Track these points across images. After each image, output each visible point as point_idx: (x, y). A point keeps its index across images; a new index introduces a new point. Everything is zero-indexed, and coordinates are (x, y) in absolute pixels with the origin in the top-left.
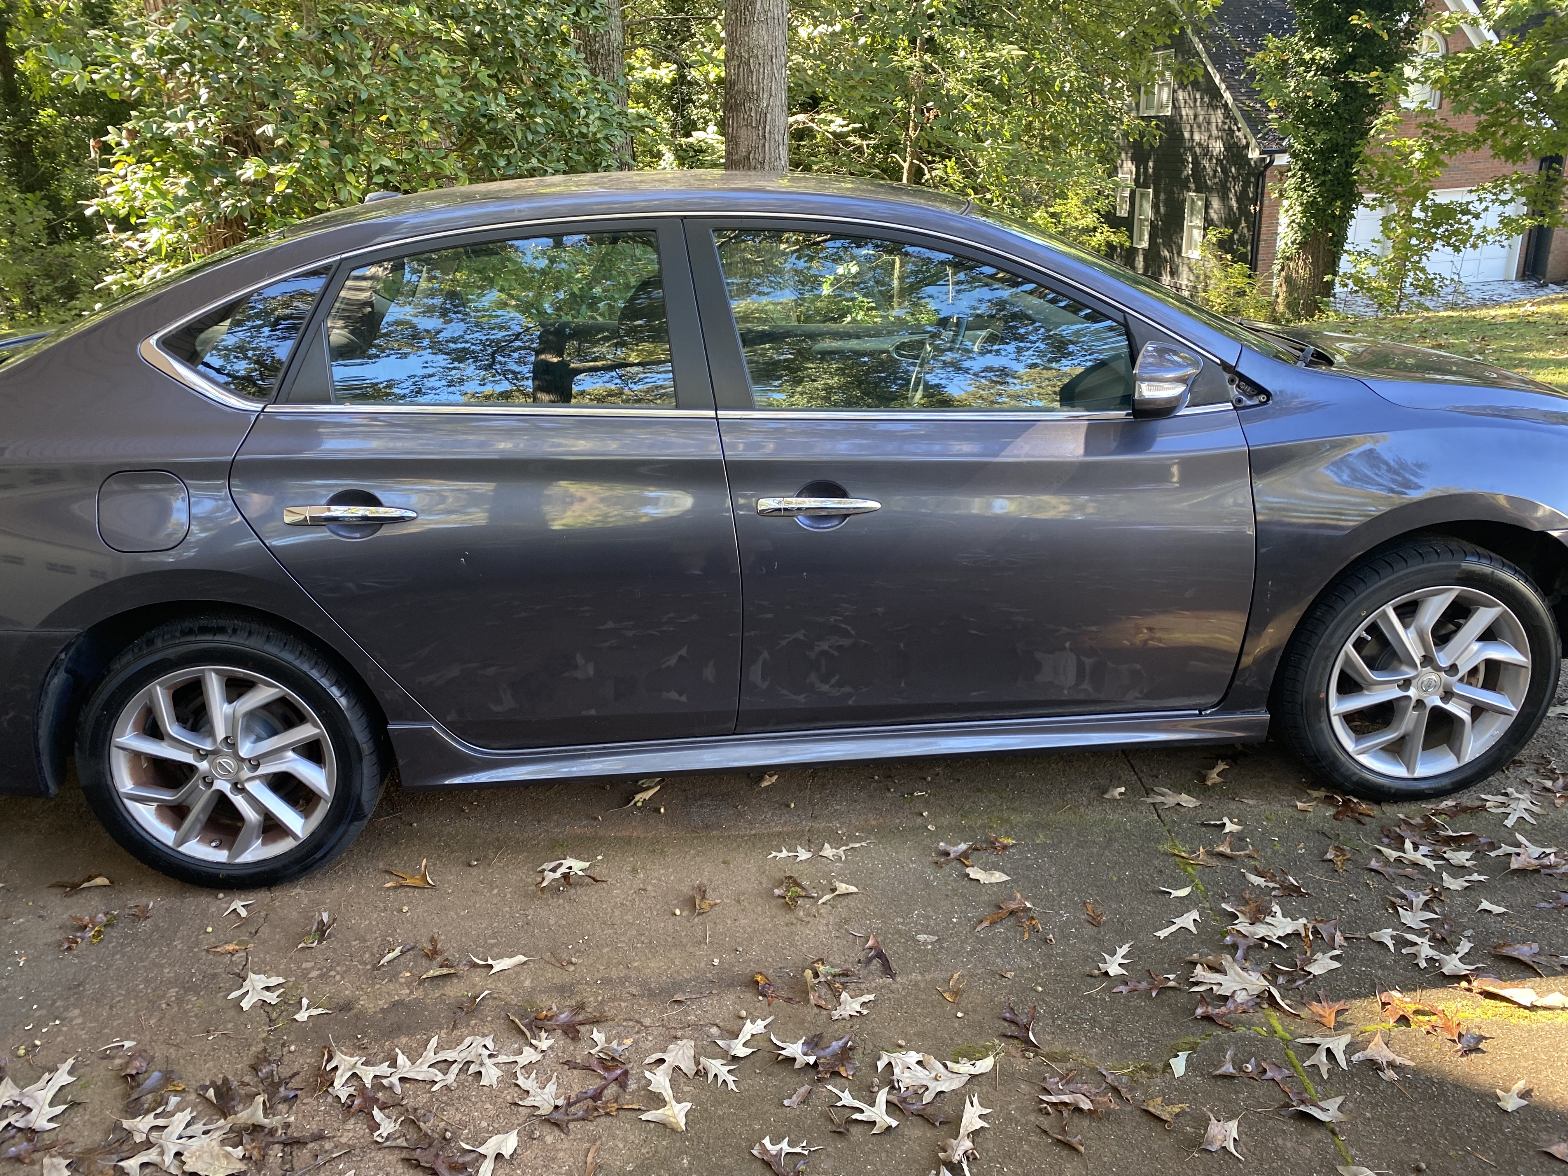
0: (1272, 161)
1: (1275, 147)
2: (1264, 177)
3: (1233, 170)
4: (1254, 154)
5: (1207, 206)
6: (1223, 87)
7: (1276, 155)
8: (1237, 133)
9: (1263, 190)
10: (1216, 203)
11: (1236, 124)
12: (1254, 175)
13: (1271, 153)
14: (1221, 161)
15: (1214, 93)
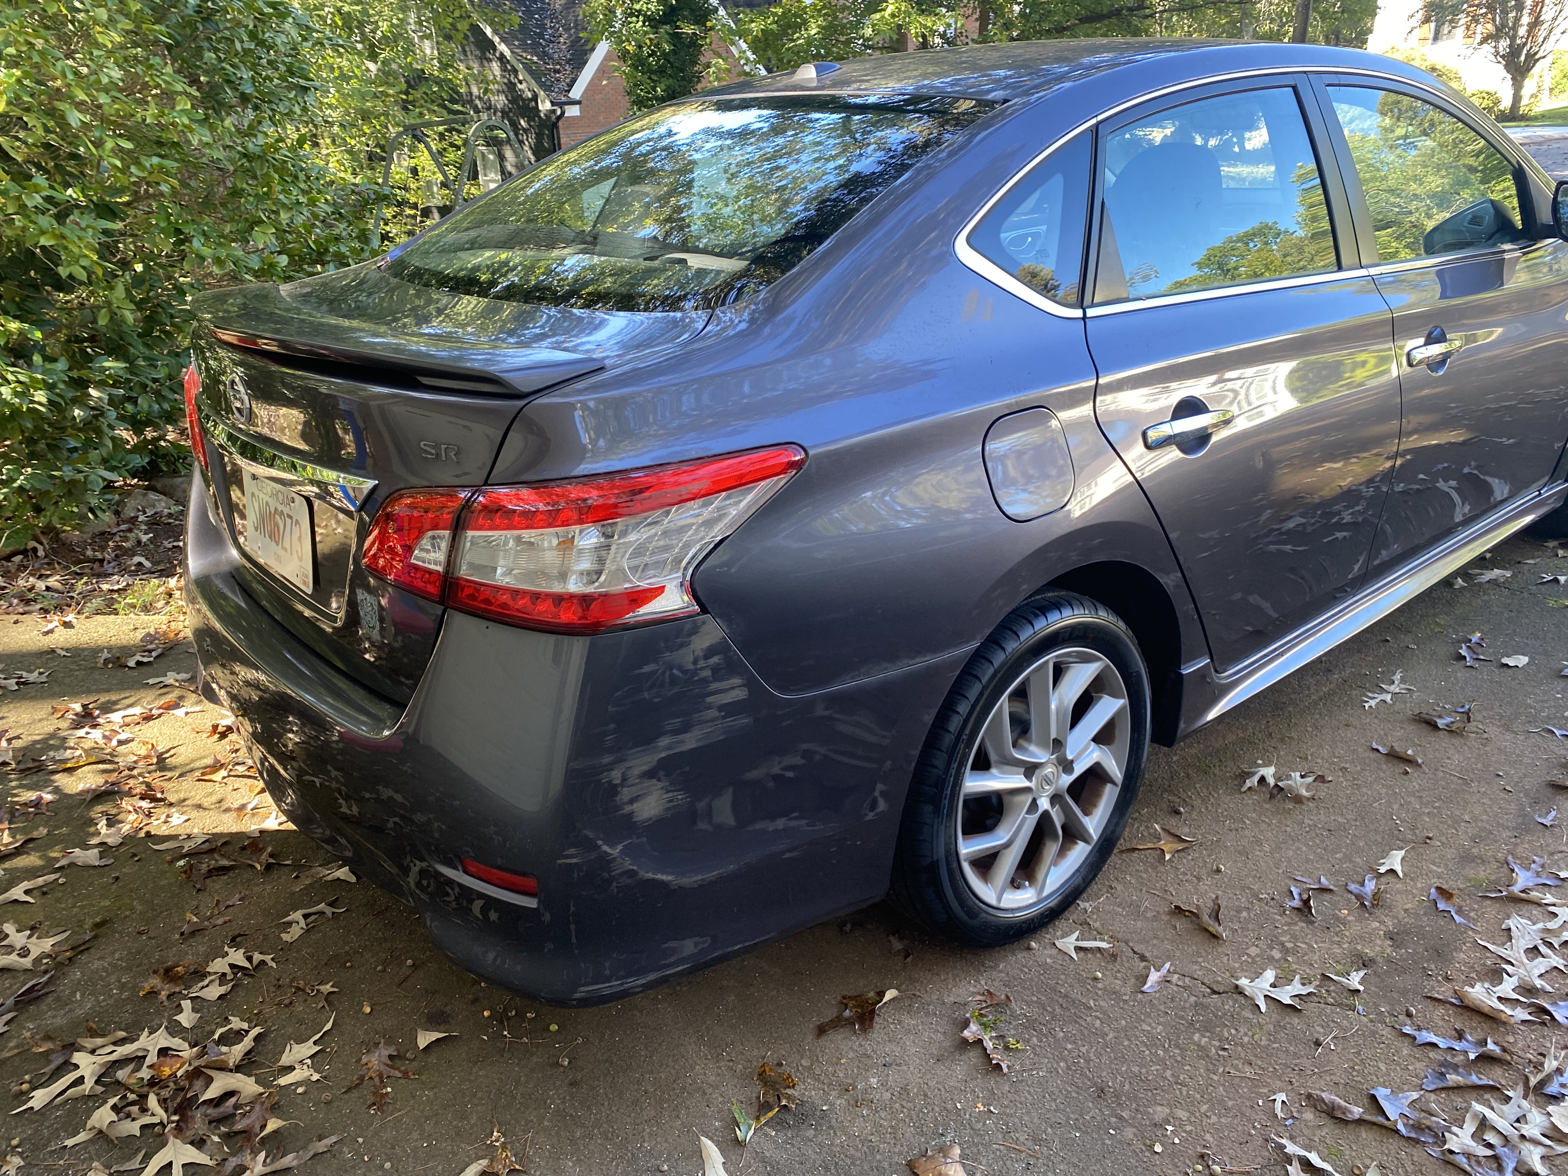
0: (563, 113)
1: (564, 99)
2: (557, 128)
3: (522, 122)
4: (545, 106)
5: (501, 158)
6: (496, 39)
7: (566, 107)
8: (520, 86)
9: (559, 141)
10: (509, 154)
11: (516, 76)
12: (546, 126)
13: (561, 105)
14: (507, 113)
15: (485, 46)
